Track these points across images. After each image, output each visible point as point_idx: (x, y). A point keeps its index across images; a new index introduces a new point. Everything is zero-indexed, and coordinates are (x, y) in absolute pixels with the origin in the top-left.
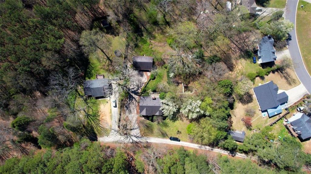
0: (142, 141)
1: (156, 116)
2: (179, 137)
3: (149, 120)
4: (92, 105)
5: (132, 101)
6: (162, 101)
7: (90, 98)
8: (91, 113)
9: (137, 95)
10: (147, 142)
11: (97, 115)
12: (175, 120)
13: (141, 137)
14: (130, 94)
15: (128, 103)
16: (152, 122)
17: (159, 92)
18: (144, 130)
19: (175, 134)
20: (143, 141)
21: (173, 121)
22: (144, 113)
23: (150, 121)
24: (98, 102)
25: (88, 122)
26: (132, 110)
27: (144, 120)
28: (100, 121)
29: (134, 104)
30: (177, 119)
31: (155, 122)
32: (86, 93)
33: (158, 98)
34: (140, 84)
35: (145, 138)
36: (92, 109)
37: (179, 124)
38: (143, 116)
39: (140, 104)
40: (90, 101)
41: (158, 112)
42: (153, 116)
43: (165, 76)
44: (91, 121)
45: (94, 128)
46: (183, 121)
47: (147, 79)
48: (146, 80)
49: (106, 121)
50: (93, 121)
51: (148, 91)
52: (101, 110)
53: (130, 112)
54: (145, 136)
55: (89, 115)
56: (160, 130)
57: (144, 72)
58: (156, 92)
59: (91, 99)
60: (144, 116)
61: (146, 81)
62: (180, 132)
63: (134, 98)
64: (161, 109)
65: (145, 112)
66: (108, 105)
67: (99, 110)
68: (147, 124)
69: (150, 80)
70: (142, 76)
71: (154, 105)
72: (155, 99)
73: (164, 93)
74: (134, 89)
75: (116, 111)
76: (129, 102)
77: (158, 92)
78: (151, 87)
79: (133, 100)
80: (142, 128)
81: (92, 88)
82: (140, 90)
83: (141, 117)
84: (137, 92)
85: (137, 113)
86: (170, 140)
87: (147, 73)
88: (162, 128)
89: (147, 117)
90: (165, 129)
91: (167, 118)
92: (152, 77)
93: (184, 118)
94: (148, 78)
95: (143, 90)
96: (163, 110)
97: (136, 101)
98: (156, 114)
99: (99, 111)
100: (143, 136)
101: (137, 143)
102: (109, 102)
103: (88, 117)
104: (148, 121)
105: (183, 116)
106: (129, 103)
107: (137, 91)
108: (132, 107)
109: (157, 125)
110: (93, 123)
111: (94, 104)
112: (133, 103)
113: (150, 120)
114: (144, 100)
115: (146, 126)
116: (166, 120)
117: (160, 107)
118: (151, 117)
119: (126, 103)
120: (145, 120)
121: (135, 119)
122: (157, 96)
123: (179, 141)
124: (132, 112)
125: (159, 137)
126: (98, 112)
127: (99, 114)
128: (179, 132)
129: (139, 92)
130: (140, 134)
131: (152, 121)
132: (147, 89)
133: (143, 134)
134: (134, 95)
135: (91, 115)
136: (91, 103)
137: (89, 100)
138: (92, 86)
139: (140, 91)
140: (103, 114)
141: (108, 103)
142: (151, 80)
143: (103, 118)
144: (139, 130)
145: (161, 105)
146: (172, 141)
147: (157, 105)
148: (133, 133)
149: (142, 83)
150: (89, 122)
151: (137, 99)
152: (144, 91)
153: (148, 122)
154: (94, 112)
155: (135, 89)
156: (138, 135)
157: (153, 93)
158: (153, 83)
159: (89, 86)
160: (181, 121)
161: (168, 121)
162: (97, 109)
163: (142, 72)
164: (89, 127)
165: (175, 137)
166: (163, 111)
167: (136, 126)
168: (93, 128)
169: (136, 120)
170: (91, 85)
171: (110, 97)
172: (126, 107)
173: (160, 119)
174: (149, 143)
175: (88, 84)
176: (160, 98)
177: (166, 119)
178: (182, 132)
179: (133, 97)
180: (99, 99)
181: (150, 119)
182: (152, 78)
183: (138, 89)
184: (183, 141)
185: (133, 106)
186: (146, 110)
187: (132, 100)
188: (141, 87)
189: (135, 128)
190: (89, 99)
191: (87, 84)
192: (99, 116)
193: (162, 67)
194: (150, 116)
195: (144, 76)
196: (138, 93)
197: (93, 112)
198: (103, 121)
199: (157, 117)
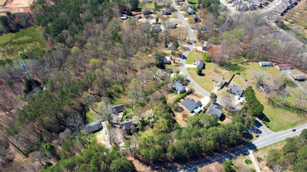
5: (116, 129)
8: (91, 141)
11: (96, 142)
12: (144, 131)
22: (124, 128)
31: (132, 135)
41: (132, 126)
46: (149, 130)
48: (121, 116)
49: (102, 143)
59: (90, 134)
67: (96, 139)
68: (128, 137)
70: (118, 115)
72: (128, 120)
74: (115, 122)
75: (107, 136)
87: (121, 113)
92: (124, 113)
109: (135, 137)
111: (93, 136)
132: (122, 119)
140: (99, 140)
141: (101, 133)
144: (124, 142)
149: (119, 118)
156: (124, 146)
158: (125, 116)
161: (140, 132)
171: (102, 130)
179: (116, 126)
183: (118, 122)
189: (121, 142)
193: (128, 108)
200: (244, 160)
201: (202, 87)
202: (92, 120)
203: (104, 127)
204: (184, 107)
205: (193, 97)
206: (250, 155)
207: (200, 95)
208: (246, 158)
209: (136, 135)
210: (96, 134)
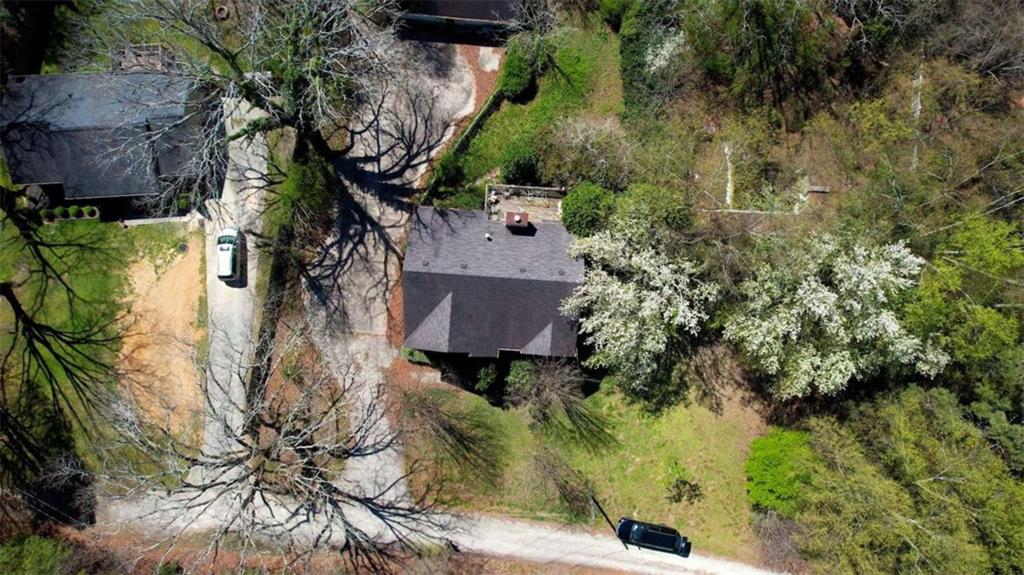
0: (414, 537)
1: (525, 364)
2: (681, 521)
3: (471, 390)
4: (71, 260)
5: (361, 249)
6: (579, 245)
7: (58, 210)
8: (56, 315)
9: (400, 206)
10: (456, 548)
11: (100, 337)
12: (660, 404)
13: (411, 510)
14: (350, 197)
15: (327, 262)
16: (498, 410)
17: (563, 183)
18: (438, 461)
19: (656, 500)
20: (426, 542)
21: (646, 409)
22: (437, 332)
23: (481, 402)
24: (115, 245)
25: (31, 387)
26: (356, 315)
27: (437, 392)
28: (117, 377)
29: (370, 271)
30: (676, 393)
31: (515, 404)
32: (19, 163)
33: (547, 225)
34: (422, 128)
35: (436, 518)
36: (69, 290)
37: (688, 433)
38: (428, 353)
39: (413, 265)
40: (61, 230)
41: (548, 331)
42: (505, 361)
43: (603, 81)
44: (51, 378)
45: (75, 425)
46: (717, 408)
47: (478, 99)
48: (466, 102)
49: (162, 380)
50: (70, 374)
51: (478, 183)
52: (130, 298)
53: (340, 324)
54: (439, 502)
55: (42, 328)
56: (548, 467)
57: (458, 48)
58: (537, 182)
59: (66, 215)
60: (435, 359)
61: (470, 109)
62: (695, 488)
63: (377, 226)
64: (569, 306)
65: (447, 323)
66: (184, 266)
67: (118, 300)
68: (458, 416)
69: (496, 104)
70: (442, 70)
71: (523, 271)
72: (528, 230)
73: (597, 189)
74: (376, 159)
75: (236, 309)
76: (334, 252)
77: (549, 184)
78: (498, 155)
79: (370, 238)
80: (425, 447)
81: (61, 132)
82: (422, 169)
83: (420, 364)
84: (396, 182)
85: (389, 337)
86: (618, 544)
87: (477, 56)
88: (562, 453)
89: (457, 366)
90: (586, 463)
91: (604, 385)
92: (510, 74)
93: (729, 390)
94: (481, 88)
95: (444, 167)
96: (587, 312)
97: (389, 247)
98: (531, 349)
99: (119, 307)
100: (429, 501)
101: (381, 552)
102: (193, 244)
103: (38, 345)
104: (465, 394)
105: (718, 373)
106: (340, 263)
107: (400, 174)
108: (361, 286)
109: (532, 427)
110: (70, 392)
111: (87, 255)
112: (365, 259)
113: (479, 393)
114: (446, 229)
115: (451, 430)
116: (598, 395)
117: (564, 289)
118: (492, 367)
119: (311, 254)
120: (445, 385)
121: (371, 377)
122: (543, 211)
123: (685, 552)
124: (357, 330)
125: (542, 519)
126: (110, 316)
127: (116, 328)
128: (685, 491)
129: (416, 185)
130: (402, 488)
131: (497, 395)
132: (469, 163)
133: (429, 489)
134: (374, 208)
135: (57, 334)
136: (69, 244)
137: (56, 224)
138: (69, 113)
139: (418, 176)
140: (144, 326)
141: (183, 248)
142: (506, 106)
143: (146, 355)
144: (402, 462)
145: (576, 273)
146: (633, 549)
147: (542, 273)
148: (359, 474)
149: (436, 121)
150: (41, 379)
151: (395, 235)
152: (452, 180)
153: (468, 401)
154: (83, 310)
155: (386, 163)
156: (390, 496)
157: (517, 194)
158: (516, 127)
159: (43, 113)
160: (702, 412)
161: (609, 401)
162: (107, 292)
163: (440, 45)
164: (32, 416)
165: (655, 522)
166: (588, 325)
167: (383, 428)
168: (69, 429)
169: (380, 389)
170: (56, 111)
171: (202, 210)
172: (315, 286)
173: (556, 388)
174: (469, 554)
175: (42, 99)
176: (568, 228)
177: (595, 388)
178: (707, 489)
179: (366, 218)
180: (127, 223)
181: (479, 386)
182: (516, 86)
183: (409, 164)
184: (709, 551)
185: (365, 279)
186: (455, 307)
187: (361, 241)
188: (430, 148)
189: (370, 441)
190: (51, 218)
191: (33, 98)
192: (118, 339)
193: (585, 19)
194: (484, 362)
195: (454, 71)
196: (406, 190)
197: (73, 314)
198: (141, 378)
199: (538, 372)
209: (564, 412)
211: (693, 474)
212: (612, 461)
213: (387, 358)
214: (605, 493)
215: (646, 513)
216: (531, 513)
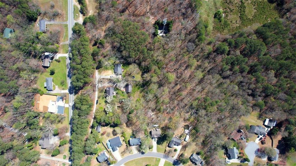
2: (98, 104)
9: (115, 86)
11: (107, 69)
18: (101, 89)
20: (96, 89)
21: (104, 101)
27: (105, 89)
28: (104, 70)
29: (111, 85)
30: (105, 103)
32: (116, 64)
36: (109, 67)
38: (107, 88)
39: (111, 87)
42: (106, 93)
43: (123, 97)
45: (101, 68)
47: (122, 90)
50: (104, 68)
51: (117, 91)
52: (109, 71)
53: (108, 83)
56: (101, 96)
59: (114, 66)
64: (109, 96)
65: (108, 90)
66: (111, 74)
70: (124, 88)
72: (113, 94)
73: (116, 97)
75: (109, 77)
77: (116, 95)
81: (118, 67)
86: (97, 100)
87: (125, 90)
97: (113, 86)
101: (95, 86)
103: (106, 66)
105: (106, 105)
106: (112, 83)
114: (113, 89)
117: (110, 95)
123: (96, 104)
128: (100, 104)
130: (99, 87)
131: (105, 92)
133: (99, 89)
136: (112, 67)
139: (117, 87)
142: (122, 92)
143: (106, 72)
147: (110, 94)
148: (100, 85)
149: (121, 88)
150: (104, 66)
152: (117, 89)
153: (104, 91)
155: (118, 85)
157: (116, 93)
158: (120, 92)
160: (104, 105)
161: (104, 99)
162: (109, 69)
164: (102, 66)
167: (102, 86)
169: (105, 86)
171: (114, 74)
172: (110, 81)
174: (95, 91)
176: (113, 96)
178: (100, 105)
179: (115, 84)
188: (119, 87)
193: (127, 96)
198: (104, 72)
200: (67, 155)
201: (132, 161)
202: (126, 69)
203: (116, 77)
204: (115, 137)
205: (124, 149)
206: (68, 161)
207: (125, 155)
208: (68, 157)
209: (104, 96)
210: (113, 70)
211: (101, 104)
212: (101, 99)
213: (107, 86)
214: (99, 99)
215: (98, 102)
216: (98, 95)
